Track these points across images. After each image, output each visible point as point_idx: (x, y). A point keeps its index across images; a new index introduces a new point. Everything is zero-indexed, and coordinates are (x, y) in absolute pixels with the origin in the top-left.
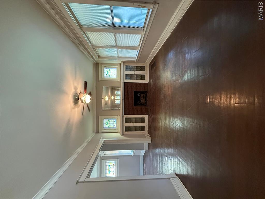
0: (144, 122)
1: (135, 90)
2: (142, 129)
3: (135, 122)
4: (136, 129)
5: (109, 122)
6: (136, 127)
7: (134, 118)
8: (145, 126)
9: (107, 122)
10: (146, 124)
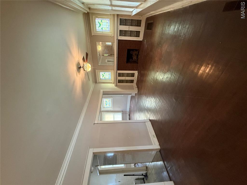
0: (134, 77)
1: (128, 48)
2: (132, 81)
3: (127, 77)
4: (127, 81)
5: (104, 75)
6: (127, 80)
7: (126, 73)
8: (134, 79)
9: (103, 75)
10: (135, 78)
